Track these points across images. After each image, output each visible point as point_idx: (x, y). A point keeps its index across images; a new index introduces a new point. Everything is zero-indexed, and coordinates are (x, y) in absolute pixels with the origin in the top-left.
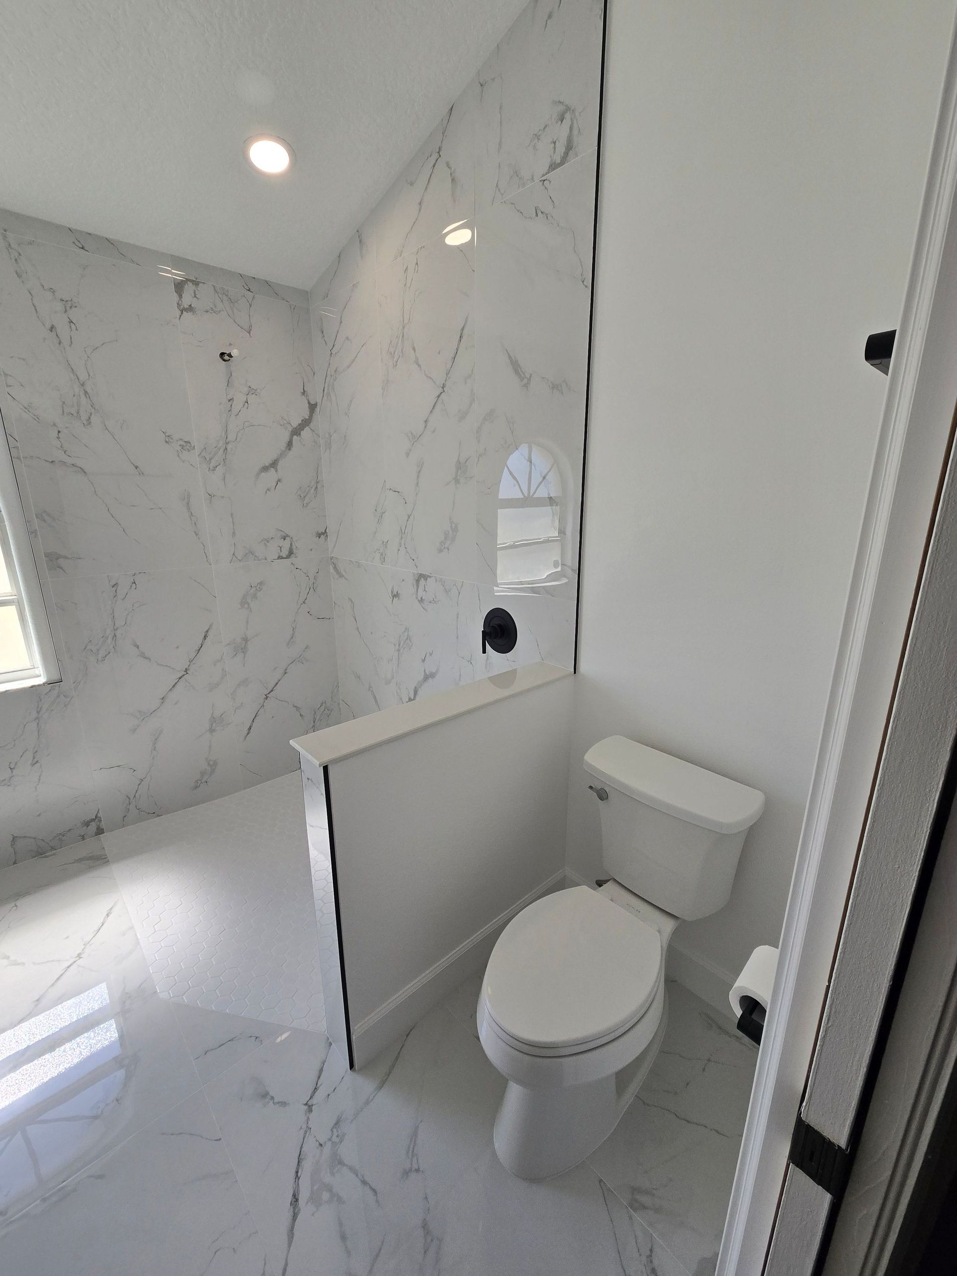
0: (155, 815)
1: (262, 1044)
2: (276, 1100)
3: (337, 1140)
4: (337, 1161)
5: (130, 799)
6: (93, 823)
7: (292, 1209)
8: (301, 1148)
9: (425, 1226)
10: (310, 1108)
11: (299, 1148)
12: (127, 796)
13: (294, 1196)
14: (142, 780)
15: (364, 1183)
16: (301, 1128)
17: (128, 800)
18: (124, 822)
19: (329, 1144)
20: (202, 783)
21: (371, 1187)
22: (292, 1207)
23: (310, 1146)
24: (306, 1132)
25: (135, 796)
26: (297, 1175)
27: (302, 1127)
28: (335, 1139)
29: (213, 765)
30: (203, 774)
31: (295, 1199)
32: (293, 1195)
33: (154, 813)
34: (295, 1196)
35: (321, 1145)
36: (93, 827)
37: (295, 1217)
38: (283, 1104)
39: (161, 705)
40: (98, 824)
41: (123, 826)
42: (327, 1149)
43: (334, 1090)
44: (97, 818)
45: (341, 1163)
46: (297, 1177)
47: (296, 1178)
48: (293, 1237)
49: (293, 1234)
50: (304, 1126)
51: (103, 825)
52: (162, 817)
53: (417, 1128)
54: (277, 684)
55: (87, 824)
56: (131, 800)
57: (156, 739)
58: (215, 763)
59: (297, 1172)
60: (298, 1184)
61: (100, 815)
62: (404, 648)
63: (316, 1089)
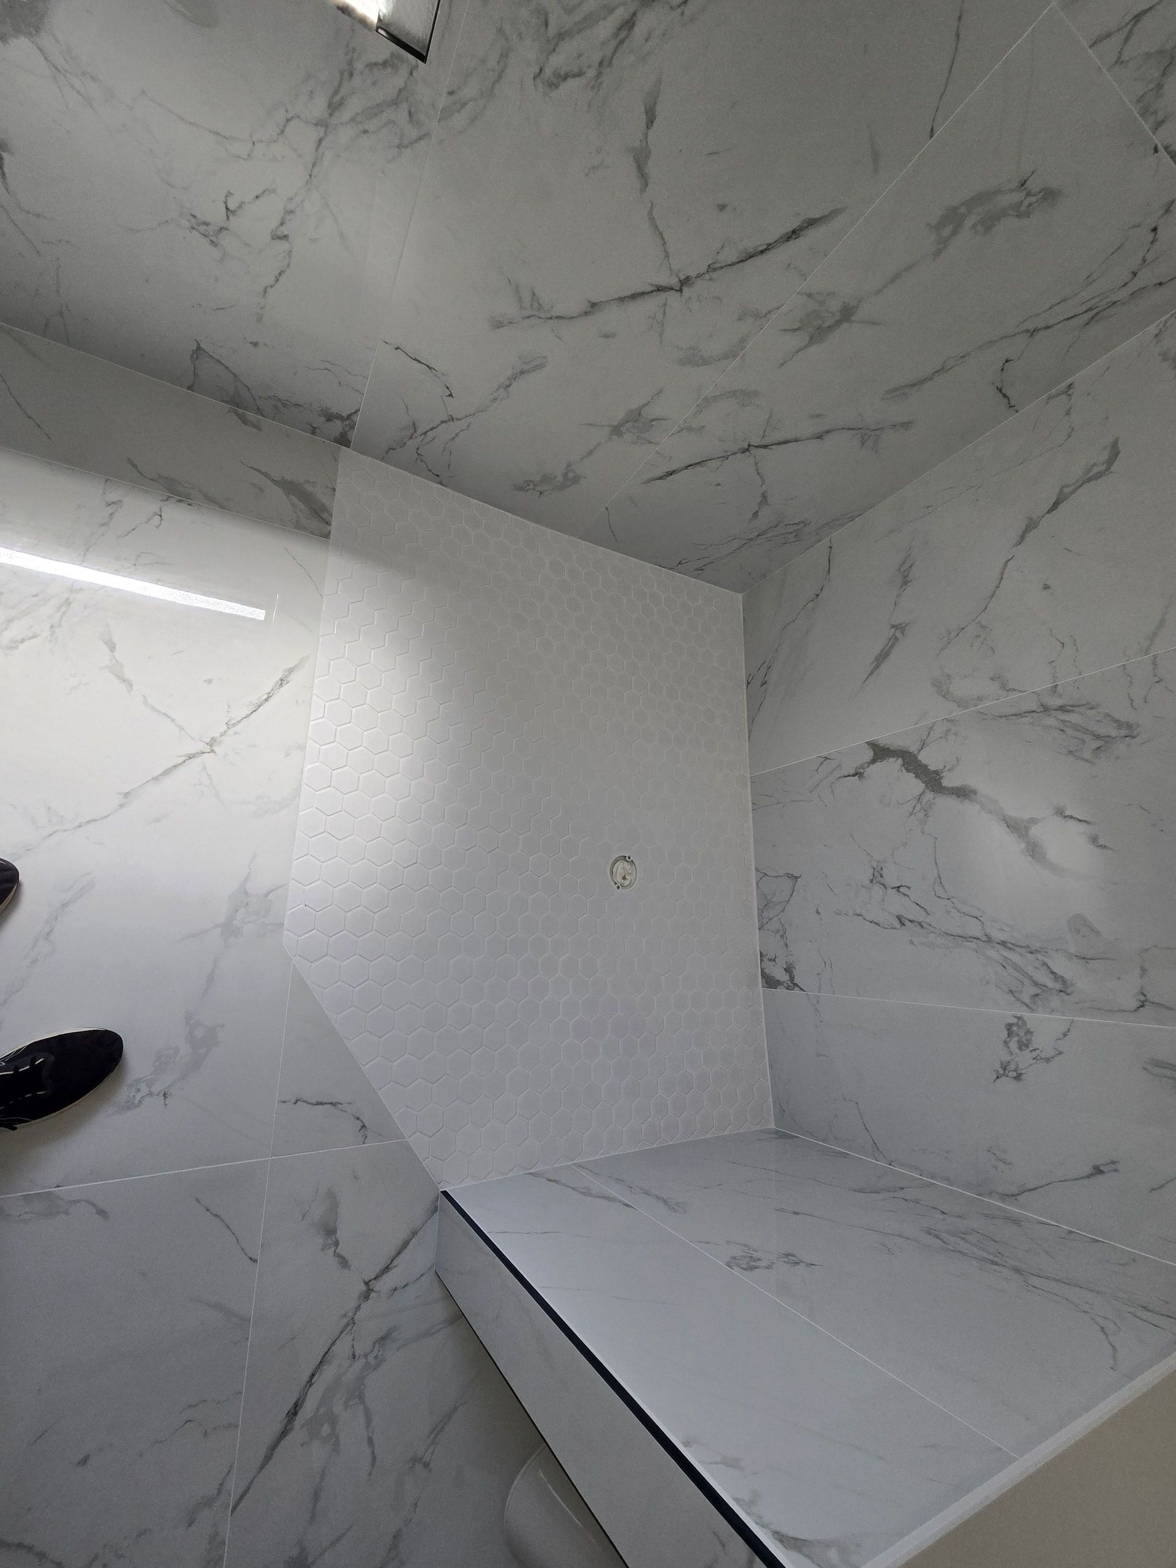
0: (438, 478)
1: (364, 1143)
2: (338, 1251)
3: (373, 1362)
4: (357, 1393)
5: (415, 431)
6: (338, 422)
7: (286, 1421)
8: (333, 1344)
9: (397, 1536)
10: (368, 1292)
11: (330, 1342)
12: (414, 424)
14: (453, 419)
15: (370, 1441)
16: (346, 1315)
17: (412, 431)
18: (387, 454)
19: (363, 1361)
20: (534, 489)
21: (373, 1453)
22: (287, 1419)
23: (343, 1348)
24: (348, 1325)
25: (426, 432)
26: (311, 1380)
27: (348, 1315)
28: (371, 1358)
29: (571, 479)
30: (546, 479)
31: (294, 1413)
32: (295, 1403)
33: (437, 475)
34: (296, 1406)
35: (354, 1356)
36: (337, 427)
37: (284, 1433)
38: (344, 1262)
39: (580, 316)
40: (346, 429)
41: (382, 459)
42: (357, 1368)
43: (405, 1286)
44: (349, 419)
45: (361, 1398)
46: (310, 1382)
47: (308, 1382)
48: (270, 1459)
49: (272, 1455)
50: (350, 1315)
51: (353, 436)
52: (445, 488)
53: (455, 1409)
54: (786, 442)
55: (330, 417)
56: (416, 435)
57: (522, 372)
58: (576, 480)
59: (313, 1375)
60: (306, 1393)
61: (358, 419)
62: (1062, 730)
63: (387, 1269)
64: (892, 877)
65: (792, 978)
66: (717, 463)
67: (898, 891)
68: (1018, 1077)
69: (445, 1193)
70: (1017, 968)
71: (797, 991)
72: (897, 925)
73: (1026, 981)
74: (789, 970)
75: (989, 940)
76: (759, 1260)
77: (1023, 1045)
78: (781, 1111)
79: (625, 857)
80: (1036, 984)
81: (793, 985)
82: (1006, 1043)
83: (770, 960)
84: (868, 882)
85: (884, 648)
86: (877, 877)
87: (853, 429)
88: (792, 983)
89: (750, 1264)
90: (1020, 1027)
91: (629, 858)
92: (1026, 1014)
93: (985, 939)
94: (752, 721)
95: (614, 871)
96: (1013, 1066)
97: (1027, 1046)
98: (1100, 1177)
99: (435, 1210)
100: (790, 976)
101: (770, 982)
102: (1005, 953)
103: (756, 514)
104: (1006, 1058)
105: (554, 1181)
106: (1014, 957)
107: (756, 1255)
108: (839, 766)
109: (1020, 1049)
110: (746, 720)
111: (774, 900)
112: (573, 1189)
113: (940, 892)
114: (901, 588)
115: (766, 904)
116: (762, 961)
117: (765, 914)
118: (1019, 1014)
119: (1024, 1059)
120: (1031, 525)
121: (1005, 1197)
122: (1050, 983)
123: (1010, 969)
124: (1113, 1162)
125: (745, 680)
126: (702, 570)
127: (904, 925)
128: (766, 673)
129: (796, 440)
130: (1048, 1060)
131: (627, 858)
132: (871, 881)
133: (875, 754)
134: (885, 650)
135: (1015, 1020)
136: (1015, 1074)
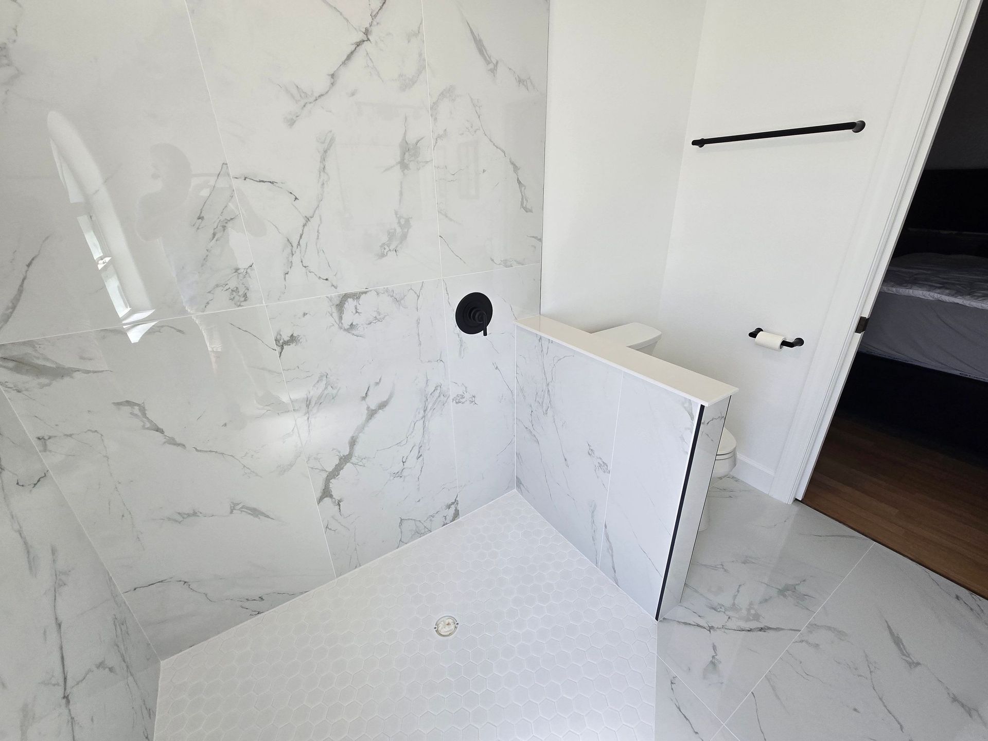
1: (676, 677)
2: (714, 654)
4: (734, 606)
8: (735, 630)
10: (711, 628)
11: (735, 632)
13: (760, 630)
16: (725, 632)
19: (727, 613)
22: (766, 631)
23: (732, 624)
24: (725, 628)
28: (723, 609)
31: (761, 629)
35: (729, 618)
37: (769, 628)
38: (714, 648)
42: (730, 613)
43: (695, 613)
47: (751, 631)
48: (779, 628)
49: (777, 628)
50: (723, 630)
59: (748, 631)
60: (754, 629)
62: (321, 404)
63: (698, 625)
64: (397, 467)
65: (453, 503)
66: (76, 728)
67: (405, 462)
68: (474, 397)
69: (657, 618)
70: (434, 404)
71: (458, 499)
72: (421, 458)
73: (439, 399)
74: (449, 507)
75: (424, 417)
76: (599, 463)
77: (463, 397)
78: (509, 488)
79: (436, 631)
80: (439, 396)
81: (456, 502)
82: (463, 403)
83: (446, 519)
84: (402, 478)
85: (249, 514)
86: (399, 475)
87: (55, 596)
88: (454, 503)
89: (603, 466)
90: (456, 399)
91: (435, 628)
92: (451, 398)
93: (424, 418)
94: (293, 595)
95: (448, 633)
96: (471, 399)
97: (463, 396)
98: (499, 367)
99: (664, 619)
100: (452, 504)
101: (456, 515)
102: (428, 410)
103: (111, 670)
104: (468, 402)
105: (614, 569)
106: (429, 406)
107: (597, 465)
108: (333, 517)
109: (464, 398)
110: (290, 602)
111: (414, 529)
112: (612, 556)
113: (404, 442)
114: (198, 516)
115: (418, 533)
116: (447, 524)
117: (423, 531)
118: (452, 400)
119: (467, 396)
120: (172, 442)
121: (513, 395)
122: (438, 391)
123: (435, 406)
124: (493, 364)
125: (256, 617)
126: (150, 710)
127: (421, 455)
128: (253, 600)
129: (61, 648)
130: (466, 388)
131: (436, 629)
132: (401, 477)
133: (326, 497)
134: (250, 512)
135: (454, 401)
136: (473, 398)
